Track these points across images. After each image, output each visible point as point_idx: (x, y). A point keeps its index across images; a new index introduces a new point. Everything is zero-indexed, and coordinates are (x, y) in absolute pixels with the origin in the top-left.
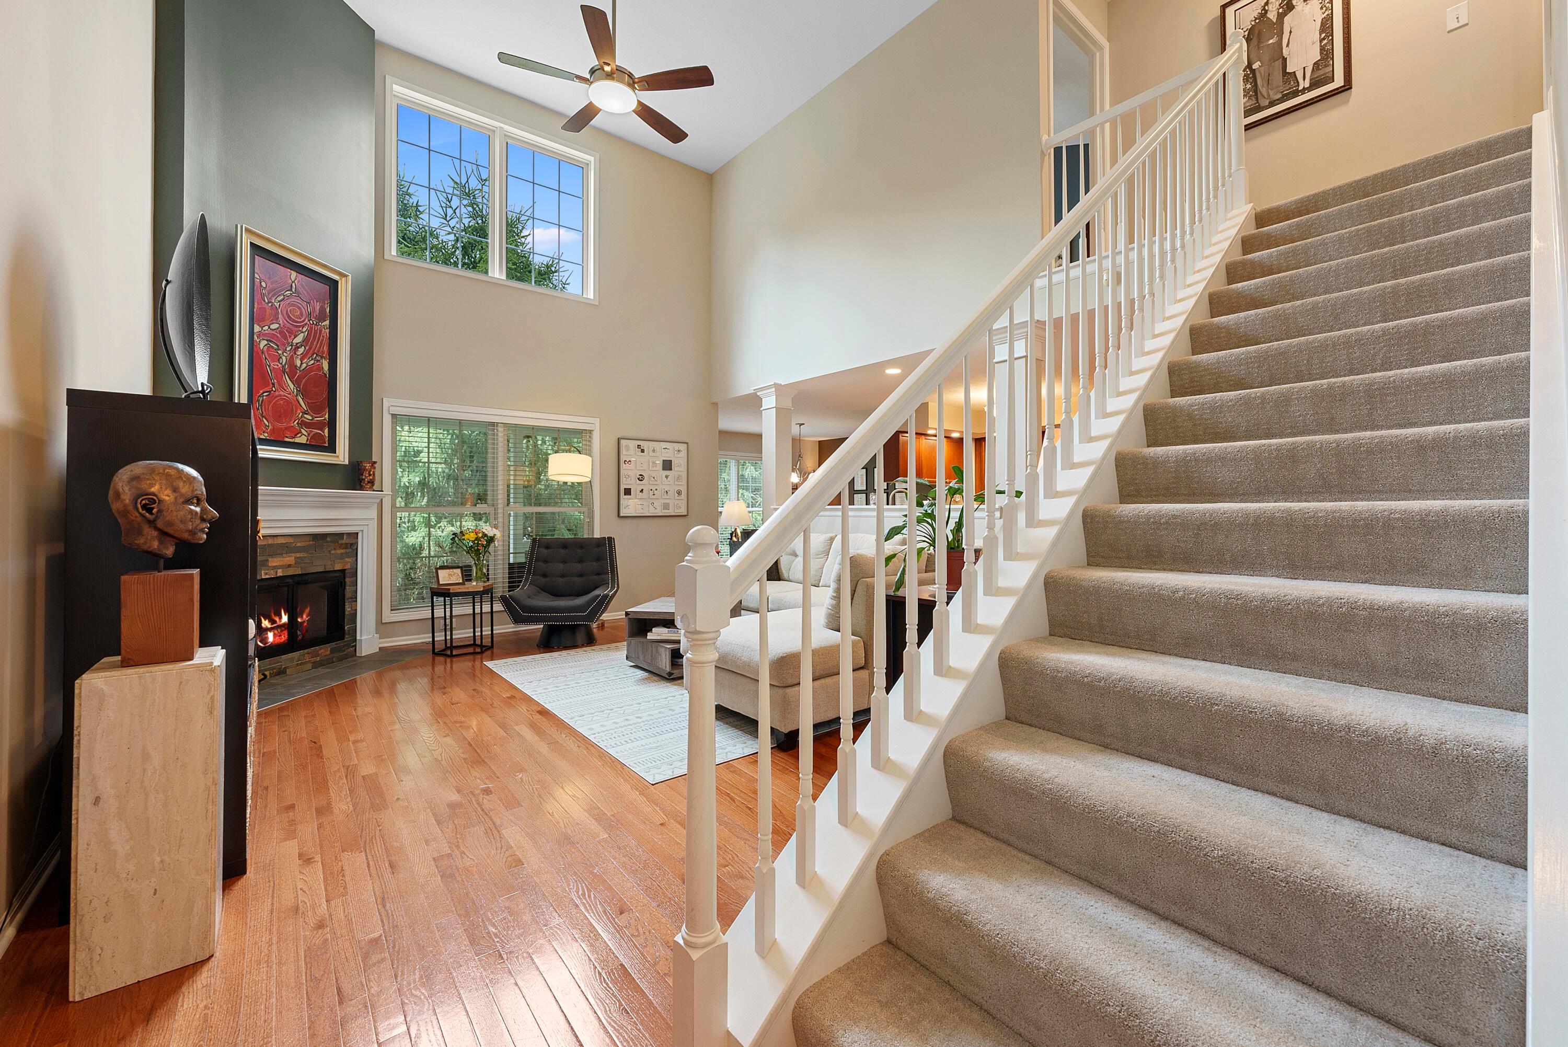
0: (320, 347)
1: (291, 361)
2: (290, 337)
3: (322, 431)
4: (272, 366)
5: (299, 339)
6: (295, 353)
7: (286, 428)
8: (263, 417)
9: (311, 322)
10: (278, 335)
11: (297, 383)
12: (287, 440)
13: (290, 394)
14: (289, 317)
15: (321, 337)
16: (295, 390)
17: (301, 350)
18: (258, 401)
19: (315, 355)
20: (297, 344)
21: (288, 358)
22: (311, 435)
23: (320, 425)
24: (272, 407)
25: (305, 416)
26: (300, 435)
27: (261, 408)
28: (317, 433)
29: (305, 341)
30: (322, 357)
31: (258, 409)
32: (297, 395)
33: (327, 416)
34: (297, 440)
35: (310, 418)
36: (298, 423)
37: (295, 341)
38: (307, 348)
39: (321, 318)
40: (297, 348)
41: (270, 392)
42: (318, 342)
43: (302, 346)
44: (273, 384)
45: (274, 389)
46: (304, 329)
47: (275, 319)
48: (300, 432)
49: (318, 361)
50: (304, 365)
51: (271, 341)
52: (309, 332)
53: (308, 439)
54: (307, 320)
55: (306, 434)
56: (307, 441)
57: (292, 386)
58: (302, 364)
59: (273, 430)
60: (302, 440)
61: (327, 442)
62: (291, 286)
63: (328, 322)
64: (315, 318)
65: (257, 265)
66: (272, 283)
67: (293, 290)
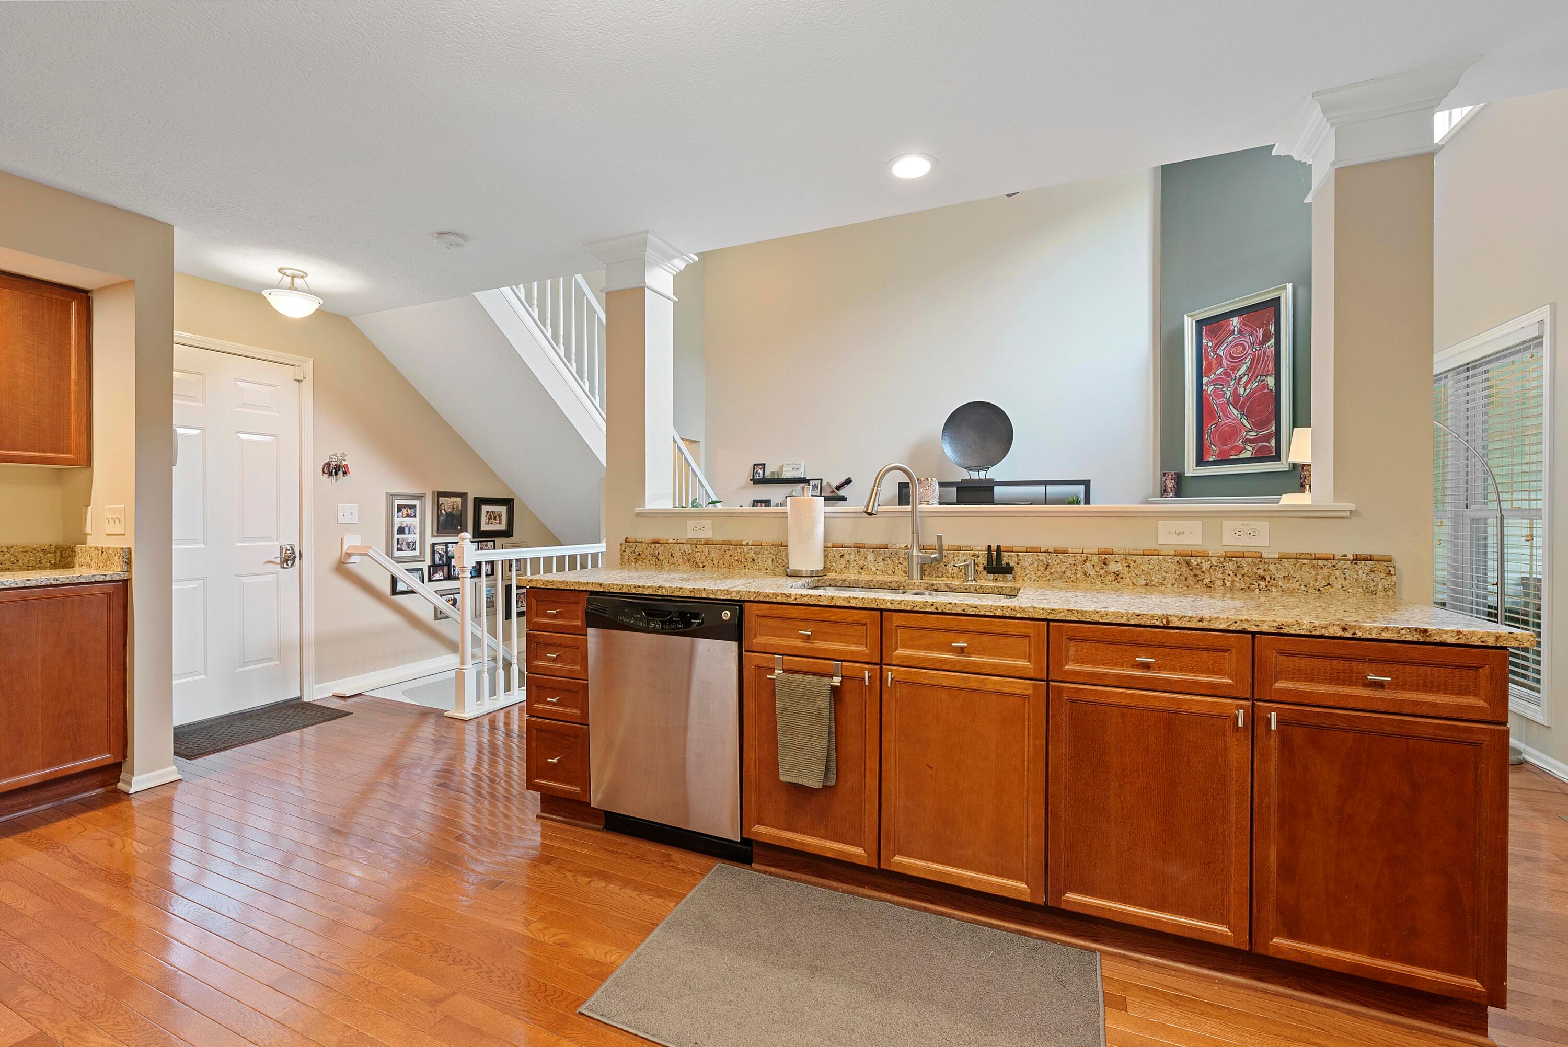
0: (1264, 368)
1: (1235, 394)
2: (1233, 373)
3: (1268, 443)
4: (1216, 403)
5: (1243, 369)
6: (1239, 384)
7: (1231, 449)
8: (1211, 444)
9: (1254, 350)
10: (1223, 376)
11: (1241, 408)
12: (1232, 457)
13: (1234, 420)
14: (1232, 357)
15: (1266, 358)
16: (1239, 415)
17: (1244, 379)
18: (1208, 433)
19: (1259, 377)
20: (1240, 376)
21: (1232, 391)
22: (1256, 449)
23: (1267, 438)
24: (1219, 434)
25: (1250, 433)
26: (1244, 451)
27: (1210, 438)
28: (1262, 446)
29: (1249, 370)
30: (1266, 376)
31: (1207, 439)
32: (1241, 418)
33: (1273, 428)
34: (1241, 456)
35: (1255, 434)
36: (1242, 442)
37: (1238, 375)
38: (1250, 375)
39: (1266, 337)
40: (1240, 378)
41: (1217, 423)
42: (1262, 365)
43: (1245, 375)
44: (1219, 417)
45: (1220, 420)
46: (1247, 360)
47: (1220, 365)
48: (1245, 448)
49: (1262, 381)
50: (1248, 391)
51: (1216, 384)
52: (1252, 360)
53: (1252, 453)
54: (1250, 350)
55: (1251, 449)
56: (1252, 455)
57: (1235, 412)
58: (1245, 390)
59: (1220, 453)
60: (1247, 455)
61: (1274, 452)
62: (1234, 330)
63: (1273, 341)
64: (1258, 344)
65: (1204, 333)
66: (1217, 339)
67: (1236, 333)
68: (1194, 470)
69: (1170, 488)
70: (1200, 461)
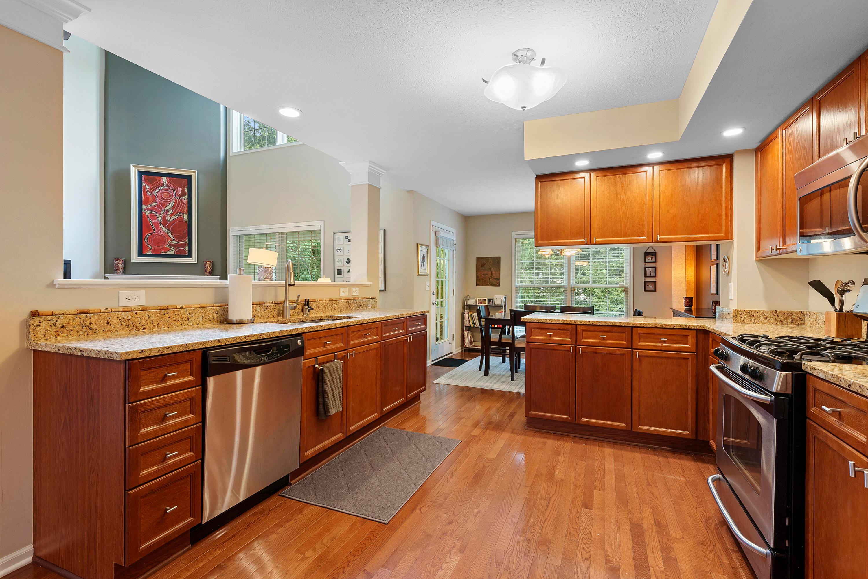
0: (182, 209)
1: (164, 218)
2: (163, 207)
3: (184, 248)
4: (152, 222)
5: (169, 207)
6: (166, 214)
7: (162, 248)
8: (148, 244)
9: (176, 198)
10: (157, 208)
11: (168, 227)
12: (162, 253)
13: (164, 233)
14: (163, 198)
15: (183, 204)
16: (167, 231)
17: (170, 212)
18: (146, 238)
19: (179, 213)
20: (167, 210)
21: (162, 217)
22: (177, 250)
23: (183, 246)
24: (154, 240)
25: (173, 242)
26: (170, 251)
27: (147, 241)
28: (180, 249)
29: (172, 208)
30: (183, 213)
31: (145, 242)
32: (168, 233)
33: (187, 241)
34: (168, 253)
35: (177, 243)
36: (169, 246)
37: (166, 209)
38: (174, 211)
39: (183, 194)
40: (168, 211)
41: (152, 233)
42: (180, 207)
43: (170, 210)
44: (154, 230)
45: (154, 232)
46: (172, 202)
47: (155, 201)
48: (170, 249)
49: (181, 215)
50: (172, 219)
51: (152, 211)
52: (175, 203)
54: (173, 198)
55: (174, 250)
56: (174, 253)
57: (165, 229)
58: (170, 218)
59: (154, 250)
60: (172, 253)
61: (187, 253)
62: (164, 184)
63: (187, 196)
64: (178, 196)
65: (143, 179)
66: (152, 185)
67: (165, 186)
68: (136, 258)
69: (121, 268)
70: (141, 253)
